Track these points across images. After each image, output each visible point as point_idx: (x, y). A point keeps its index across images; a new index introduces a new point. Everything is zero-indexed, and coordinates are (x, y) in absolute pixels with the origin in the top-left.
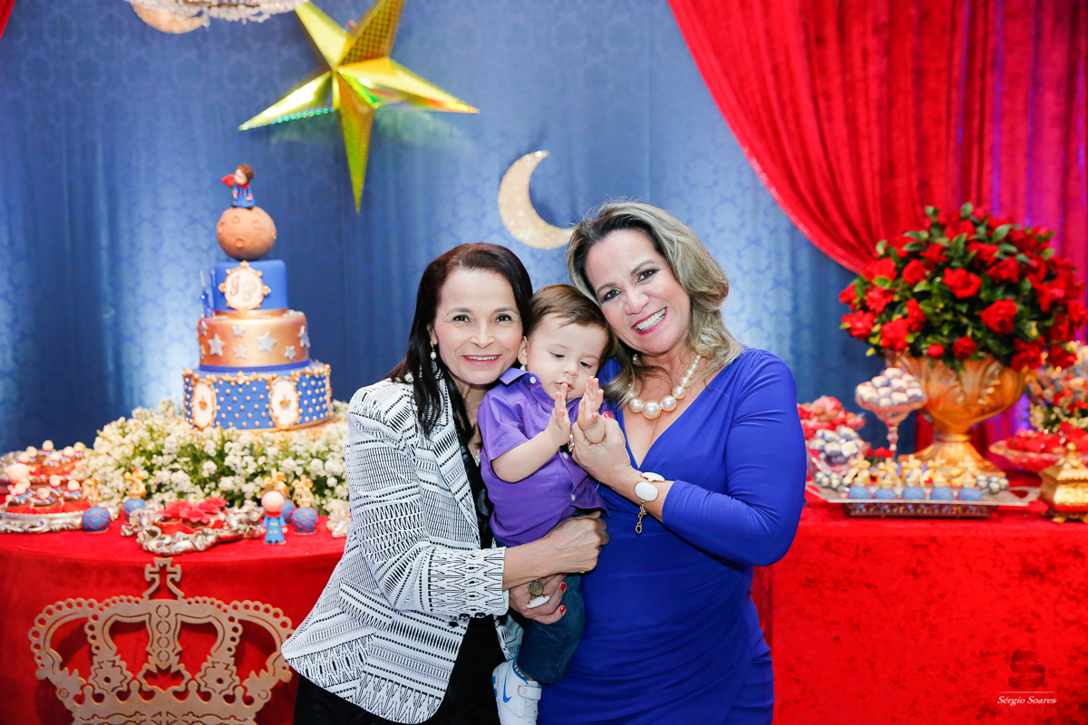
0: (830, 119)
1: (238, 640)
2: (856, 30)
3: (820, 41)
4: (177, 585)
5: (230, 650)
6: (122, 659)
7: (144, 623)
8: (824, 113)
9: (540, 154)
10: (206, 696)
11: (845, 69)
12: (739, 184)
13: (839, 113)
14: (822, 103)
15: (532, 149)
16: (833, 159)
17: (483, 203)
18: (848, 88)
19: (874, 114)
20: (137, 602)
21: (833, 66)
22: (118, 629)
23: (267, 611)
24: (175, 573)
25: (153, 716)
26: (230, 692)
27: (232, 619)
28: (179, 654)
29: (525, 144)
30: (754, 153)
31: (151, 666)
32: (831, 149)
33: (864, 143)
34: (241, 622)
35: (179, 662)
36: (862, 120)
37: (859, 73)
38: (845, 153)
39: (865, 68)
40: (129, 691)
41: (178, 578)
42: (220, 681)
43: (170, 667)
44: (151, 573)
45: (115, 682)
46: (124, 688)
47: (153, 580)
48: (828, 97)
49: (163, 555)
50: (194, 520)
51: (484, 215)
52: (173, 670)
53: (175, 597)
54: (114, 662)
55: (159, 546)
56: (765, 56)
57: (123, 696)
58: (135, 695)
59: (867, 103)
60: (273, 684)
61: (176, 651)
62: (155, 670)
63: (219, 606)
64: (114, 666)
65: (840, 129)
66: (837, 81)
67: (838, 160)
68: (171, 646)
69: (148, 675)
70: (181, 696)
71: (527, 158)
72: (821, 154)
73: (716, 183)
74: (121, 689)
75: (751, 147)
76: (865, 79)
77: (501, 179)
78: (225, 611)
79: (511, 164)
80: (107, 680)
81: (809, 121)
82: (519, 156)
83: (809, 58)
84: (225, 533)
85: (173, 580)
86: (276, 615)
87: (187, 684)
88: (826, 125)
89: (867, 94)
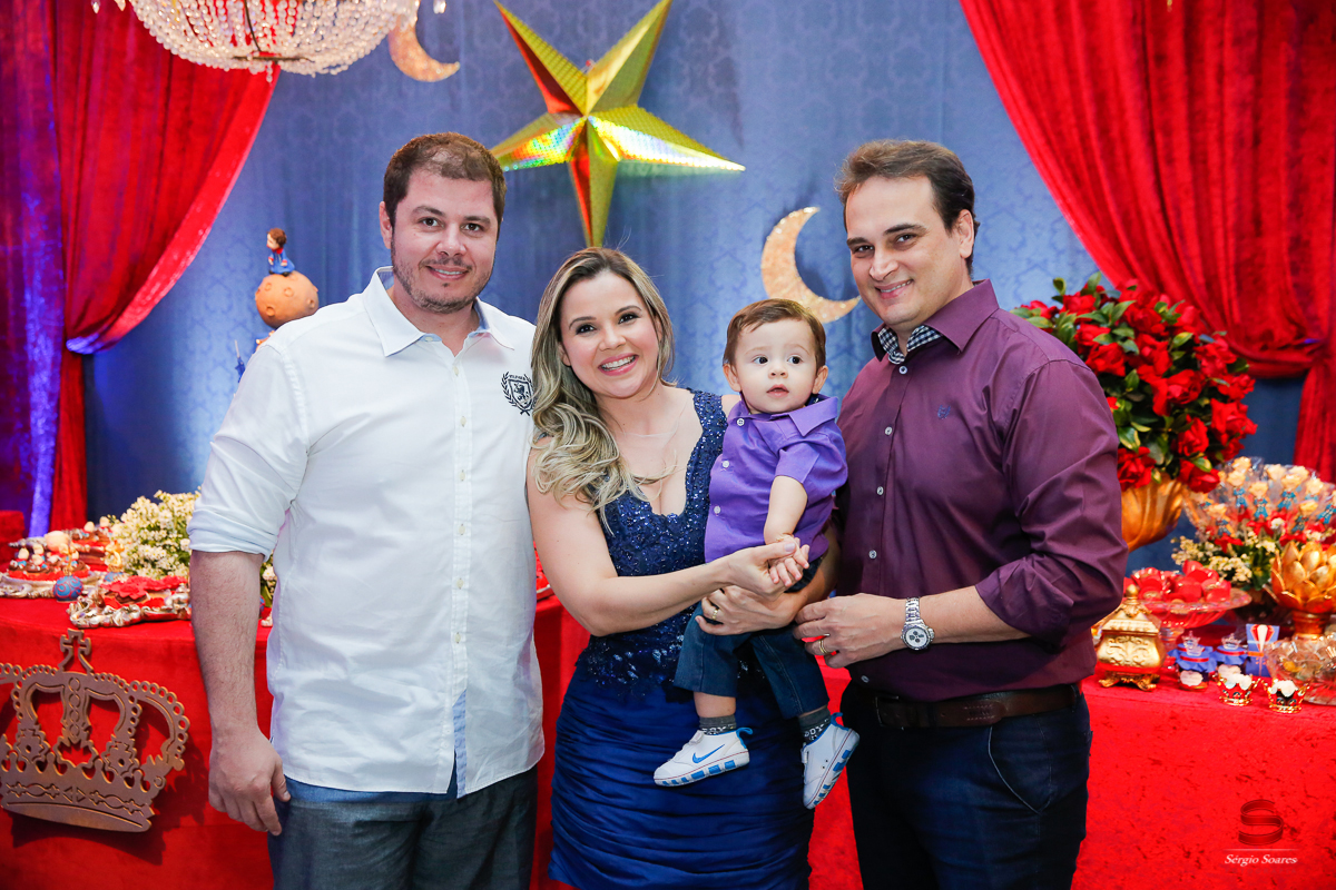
0: (1170, 161)
1: (137, 720)
2: (1209, 41)
3: (1161, 59)
4: (88, 658)
5: (130, 730)
6: (41, 729)
7: (59, 693)
8: (1161, 153)
9: (810, 211)
10: (110, 776)
11: (1193, 93)
12: (1052, 245)
13: (1182, 154)
14: (1159, 138)
15: (799, 206)
16: (1171, 213)
17: (743, 270)
18: (1195, 120)
19: (1230, 153)
20: (53, 672)
21: (1178, 91)
22: (39, 698)
23: (162, 693)
24: (84, 646)
25: (66, 791)
26: (131, 775)
27: (132, 699)
28: (88, 728)
29: (792, 200)
30: (1068, 208)
31: (63, 738)
32: (1169, 200)
33: (1216, 191)
34: (139, 702)
35: (88, 738)
36: (1214, 159)
37: (1212, 98)
38: (1188, 205)
39: (1220, 93)
40: (46, 762)
41: (87, 650)
42: (122, 762)
43: (80, 742)
44: (66, 644)
45: (35, 752)
46: (42, 759)
47: (67, 651)
48: (1168, 133)
49: (78, 627)
50: (123, 595)
51: (744, 284)
52: (82, 746)
53: (84, 670)
54: (34, 730)
55: (80, 616)
56: (1084, 82)
57: (42, 766)
58: (51, 767)
59: (1221, 139)
60: (167, 771)
61: (86, 726)
62: (68, 744)
63: (121, 684)
64: (34, 735)
65: (1184, 173)
66: (1180, 110)
67: (1179, 214)
68: (81, 721)
69: (62, 747)
70: (90, 772)
71: (794, 215)
72: (1155, 205)
73: (1023, 244)
74: (40, 759)
75: (1064, 198)
76: (1220, 106)
77: (764, 241)
78: (127, 690)
79: (776, 222)
80: (29, 748)
81: (1141, 164)
82: (785, 213)
83: (1146, 82)
84: (157, 611)
85: (83, 653)
86: (170, 698)
87: (94, 761)
88: (1164, 170)
89: (1221, 124)
